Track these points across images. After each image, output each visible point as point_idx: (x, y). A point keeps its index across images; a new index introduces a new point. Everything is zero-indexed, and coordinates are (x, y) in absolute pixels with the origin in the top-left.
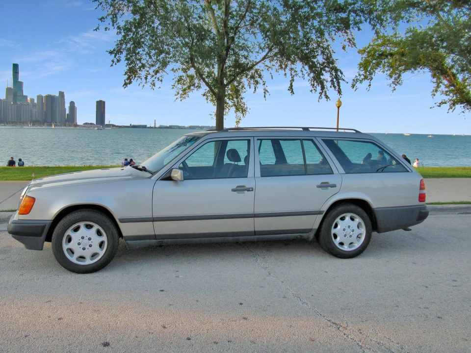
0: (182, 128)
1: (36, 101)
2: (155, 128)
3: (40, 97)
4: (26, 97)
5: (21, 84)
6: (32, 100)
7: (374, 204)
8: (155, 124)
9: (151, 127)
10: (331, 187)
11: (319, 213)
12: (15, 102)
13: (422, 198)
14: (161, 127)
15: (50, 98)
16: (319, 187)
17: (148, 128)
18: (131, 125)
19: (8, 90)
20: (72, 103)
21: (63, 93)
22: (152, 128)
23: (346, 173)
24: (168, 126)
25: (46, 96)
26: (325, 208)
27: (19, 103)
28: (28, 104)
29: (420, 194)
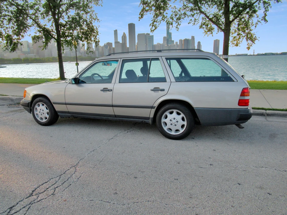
0: (275, 55)
1: (178, 44)
2: (254, 55)
3: (181, 41)
4: (173, 41)
5: (171, 34)
6: (177, 43)
7: (195, 105)
8: (254, 52)
9: (250, 55)
10: (161, 91)
11: (152, 107)
12: (167, 45)
13: (243, 102)
14: (258, 55)
15: (187, 41)
16: (152, 90)
17: (249, 55)
18: (236, 54)
19: (164, 38)
20: (199, 43)
21: (194, 37)
22: (252, 55)
23: (176, 82)
24: (264, 53)
25: (184, 40)
26: (156, 105)
27: (169, 45)
28: (174, 46)
29: (240, 100)
